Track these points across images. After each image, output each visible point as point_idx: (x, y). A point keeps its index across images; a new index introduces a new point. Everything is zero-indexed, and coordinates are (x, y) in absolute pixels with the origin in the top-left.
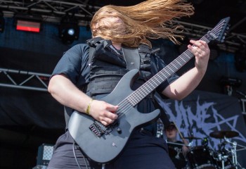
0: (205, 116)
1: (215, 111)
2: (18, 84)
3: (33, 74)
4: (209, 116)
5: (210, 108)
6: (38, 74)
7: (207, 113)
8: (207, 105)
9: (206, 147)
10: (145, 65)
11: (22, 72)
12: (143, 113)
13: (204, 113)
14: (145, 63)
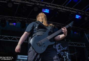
0: (58, 48)
1: (61, 46)
2: (10, 40)
3: (14, 37)
4: (59, 48)
5: (60, 45)
6: (15, 37)
7: (59, 47)
8: (59, 44)
9: (60, 54)
10: (51, 29)
11: (11, 37)
12: (51, 42)
13: (58, 47)
14: (51, 28)
